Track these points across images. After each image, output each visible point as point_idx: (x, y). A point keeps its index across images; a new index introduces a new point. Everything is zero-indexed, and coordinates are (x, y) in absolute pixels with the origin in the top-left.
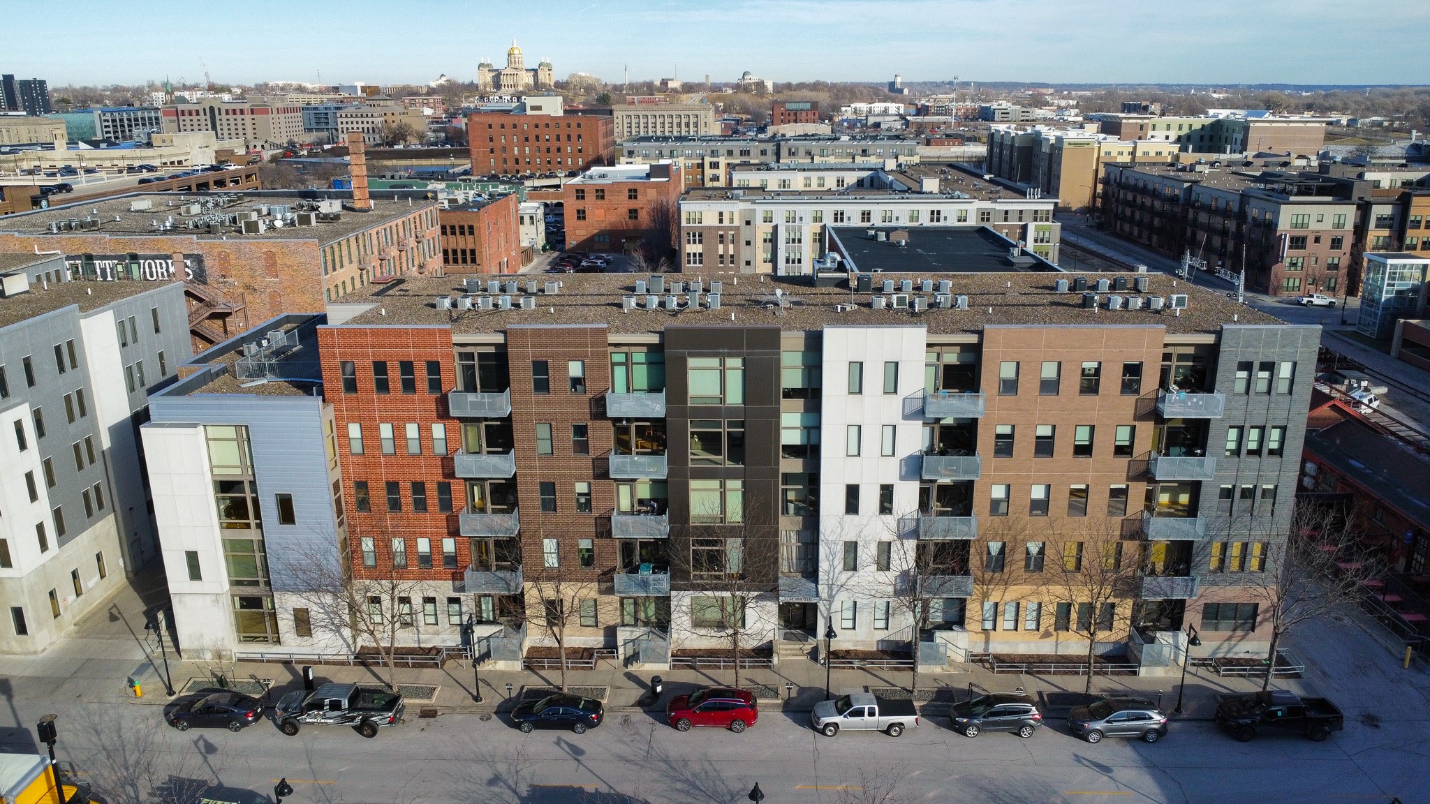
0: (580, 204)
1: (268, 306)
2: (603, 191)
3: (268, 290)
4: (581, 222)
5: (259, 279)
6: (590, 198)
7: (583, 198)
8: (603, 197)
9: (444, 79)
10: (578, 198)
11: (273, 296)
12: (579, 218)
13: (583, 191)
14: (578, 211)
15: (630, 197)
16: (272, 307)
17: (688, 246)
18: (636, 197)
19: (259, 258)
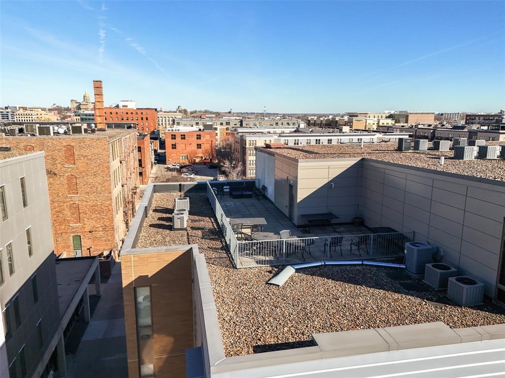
0: (173, 142)
1: (66, 186)
2: (184, 135)
3: (66, 174)
4: (174, 150)
5: (59, 166)
6: (178, 139)
7: (175, 139)
8: (184, 138)
9: (55, 106)
10: (172, 138)
11: (70, 179)
12: (173, 148)
13: (175, 135)
14: (173, 145)
15: (197, 138)
16: (69, 187)
17: (249, 157)
18: (200, 139)
19: (59, 150)
